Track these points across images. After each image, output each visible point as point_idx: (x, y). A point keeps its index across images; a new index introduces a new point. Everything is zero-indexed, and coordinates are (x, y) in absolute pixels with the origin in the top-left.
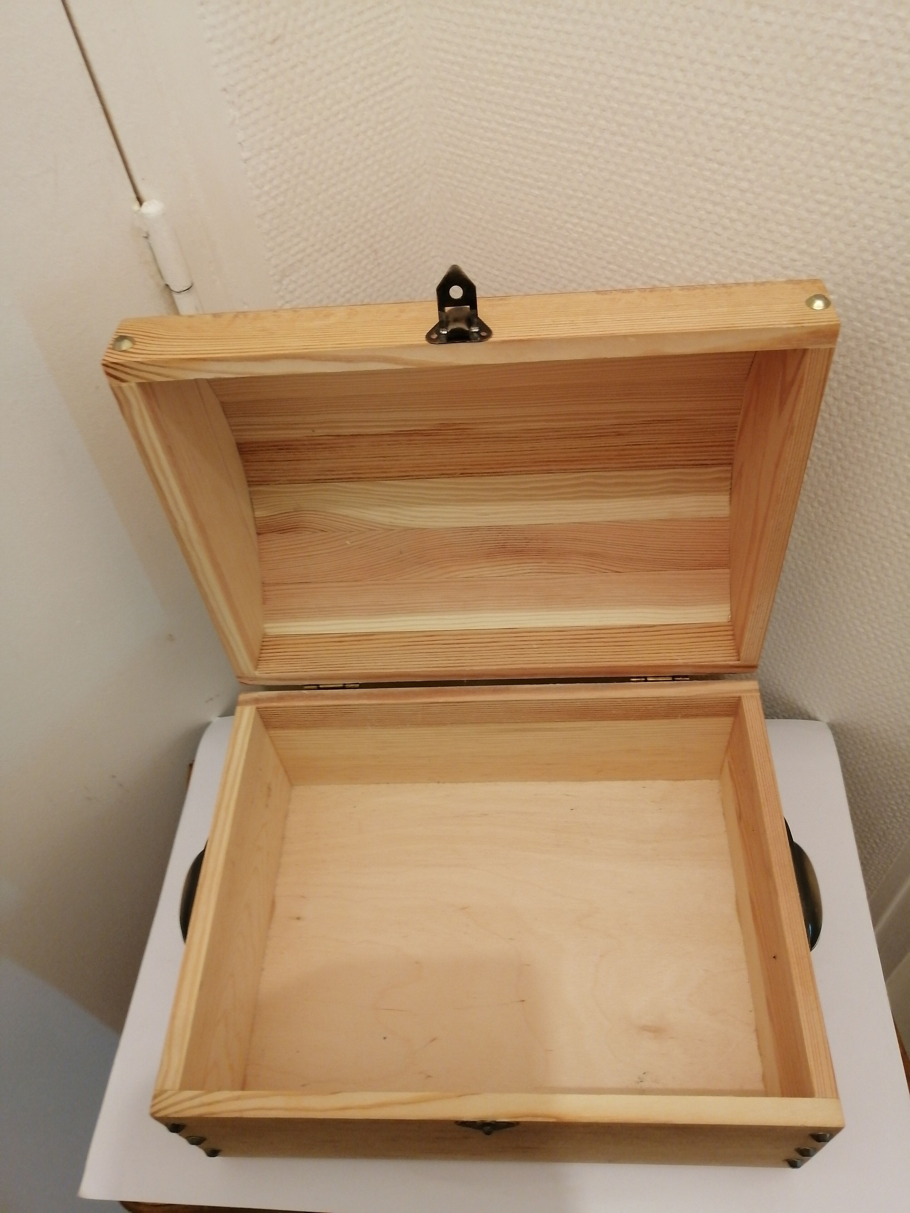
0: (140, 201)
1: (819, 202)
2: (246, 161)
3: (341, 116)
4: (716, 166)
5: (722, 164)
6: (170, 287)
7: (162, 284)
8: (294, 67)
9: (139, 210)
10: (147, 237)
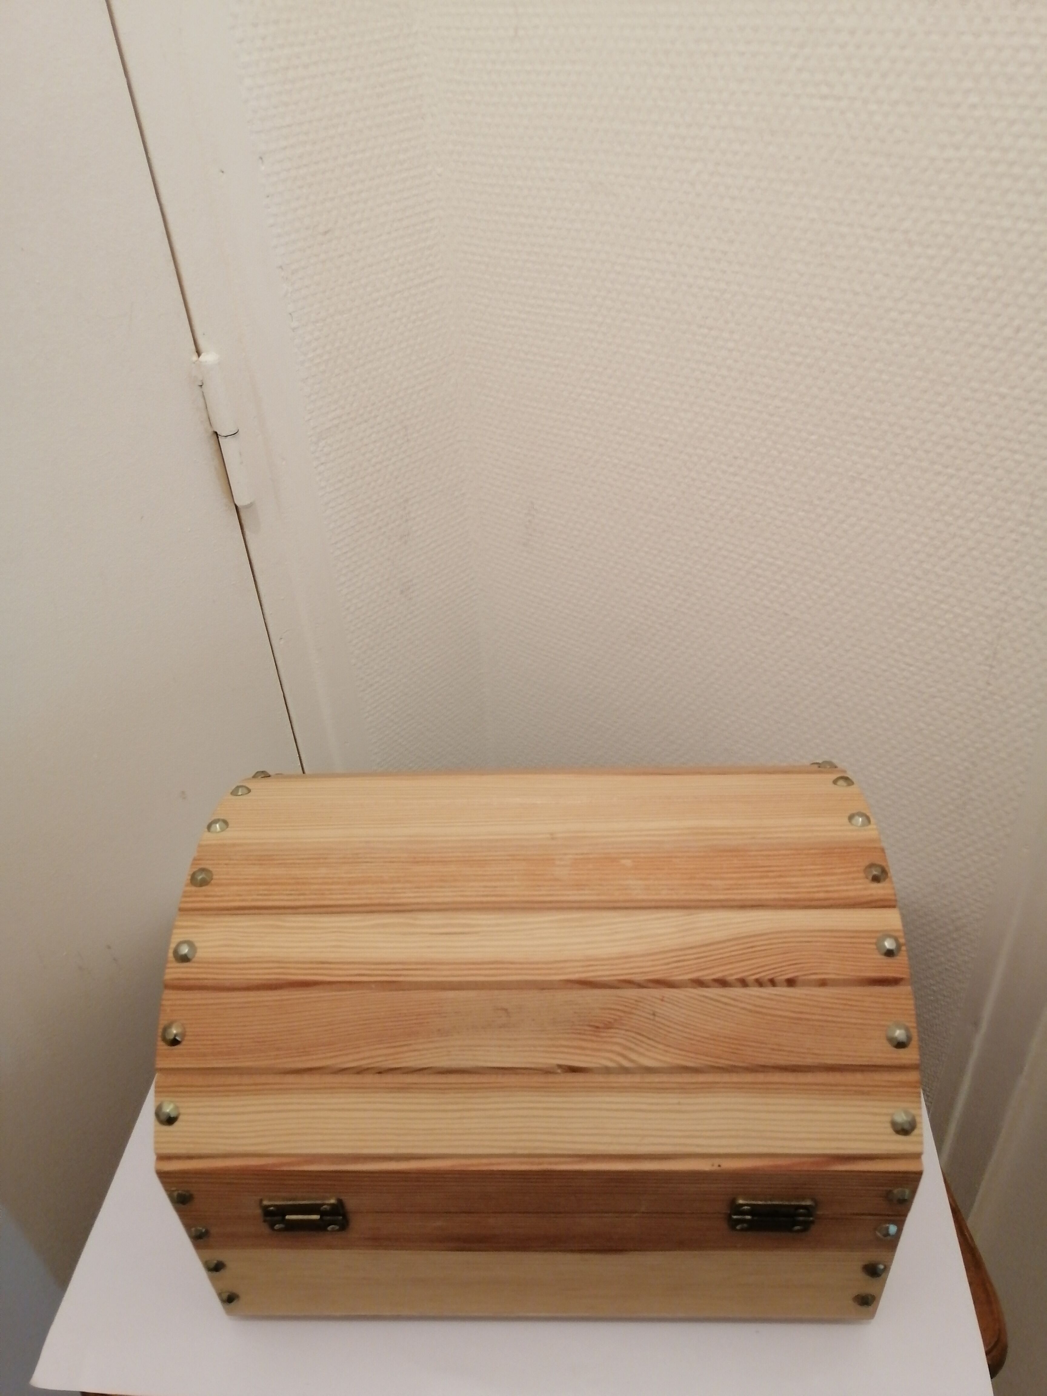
0: (199, 353)
1: (794, 354)
2: (294, 329)
3: (379, 303)
4: (706, 331)
5: (711, 329)
6: (218, 433)
7: (211, 431)
8: (341, 256)
9: (196, 361)
10: (201, 386)
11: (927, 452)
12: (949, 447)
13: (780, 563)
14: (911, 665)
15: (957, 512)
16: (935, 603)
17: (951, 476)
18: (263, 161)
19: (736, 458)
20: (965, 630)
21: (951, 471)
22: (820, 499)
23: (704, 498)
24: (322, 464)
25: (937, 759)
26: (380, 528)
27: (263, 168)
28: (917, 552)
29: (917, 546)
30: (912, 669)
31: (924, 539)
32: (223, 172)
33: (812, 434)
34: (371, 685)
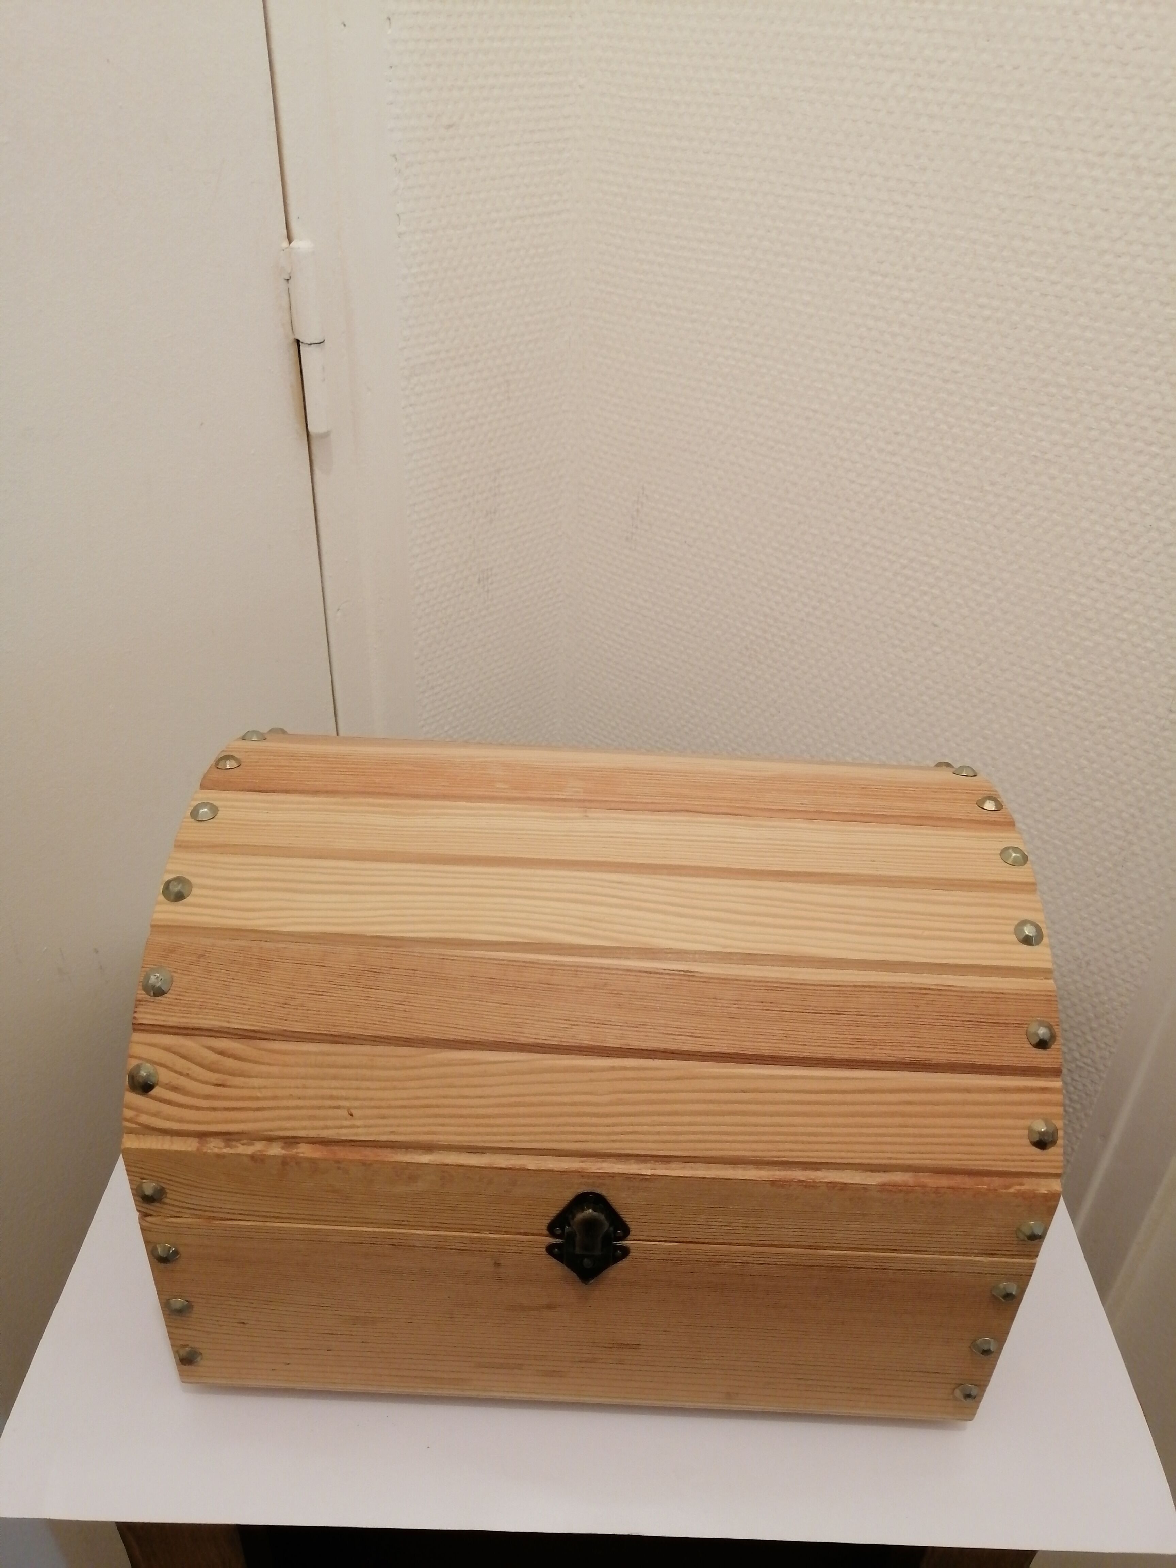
0: (290, 239)
1: (982, 306)
2: (400, 235)
3: (497, 225)
4: (879, 278)
5: (885, 276)
6: (301, 340)
7: (291, 338)
8: (463, 159)
9: (286, 248)
10: (288, 280)
11: (1128, 425)
12: (1156, 420)
13: (936, 562)
14: (1079, 688)
15: (1156, 499)
16: (1117, 611)
17: (1155, 456)
18: (390, 24)
19: (896, 433)
20: (1150, 645)
21: (1155, 449)
22: (993, 484)
23: (853, 482)
24: (411, 405)
25: (1098, 804)
26: (465, 497)
27: (389, 32)
28: (1102, 550)
29: (1103, 542)
30: (1080, 692)
31: (1113, 533)
32: (345, 25)
33: (992, 404)
34: (432, 688)
